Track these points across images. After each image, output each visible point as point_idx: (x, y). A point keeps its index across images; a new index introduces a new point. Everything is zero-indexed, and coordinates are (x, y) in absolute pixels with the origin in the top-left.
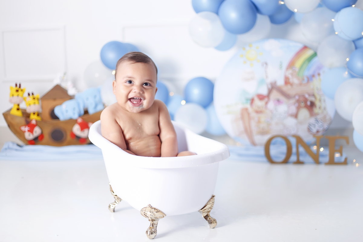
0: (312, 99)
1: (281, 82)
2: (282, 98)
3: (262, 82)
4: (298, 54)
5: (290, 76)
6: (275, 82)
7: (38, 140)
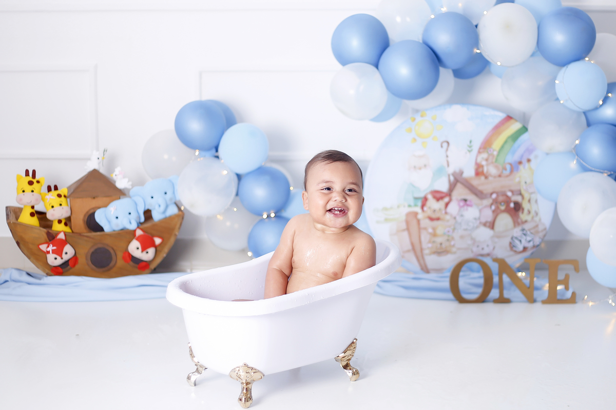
0: (518, 198)
1: (469, 173)
4: (498, 128)
7: (69, 267)
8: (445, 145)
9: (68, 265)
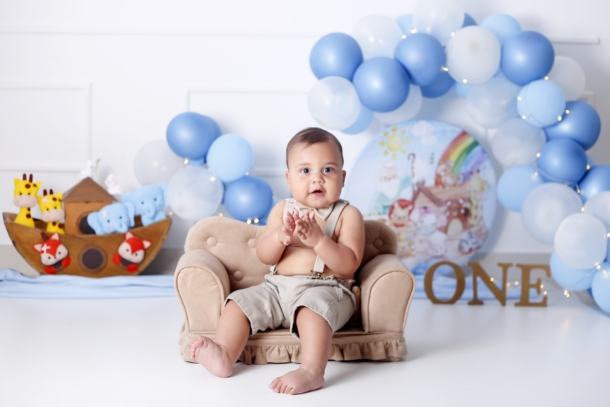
0: (467, 205)
1: (430, 182)
2: (430, 205)
3: (406, 182)
4: (455, 142)
5: (442, 174)
6: (424, 183)
7: (62, 267)
8: (412, 157)
9: (61, 265)
